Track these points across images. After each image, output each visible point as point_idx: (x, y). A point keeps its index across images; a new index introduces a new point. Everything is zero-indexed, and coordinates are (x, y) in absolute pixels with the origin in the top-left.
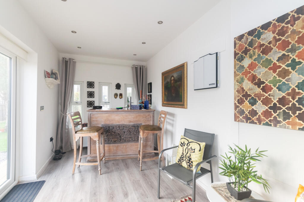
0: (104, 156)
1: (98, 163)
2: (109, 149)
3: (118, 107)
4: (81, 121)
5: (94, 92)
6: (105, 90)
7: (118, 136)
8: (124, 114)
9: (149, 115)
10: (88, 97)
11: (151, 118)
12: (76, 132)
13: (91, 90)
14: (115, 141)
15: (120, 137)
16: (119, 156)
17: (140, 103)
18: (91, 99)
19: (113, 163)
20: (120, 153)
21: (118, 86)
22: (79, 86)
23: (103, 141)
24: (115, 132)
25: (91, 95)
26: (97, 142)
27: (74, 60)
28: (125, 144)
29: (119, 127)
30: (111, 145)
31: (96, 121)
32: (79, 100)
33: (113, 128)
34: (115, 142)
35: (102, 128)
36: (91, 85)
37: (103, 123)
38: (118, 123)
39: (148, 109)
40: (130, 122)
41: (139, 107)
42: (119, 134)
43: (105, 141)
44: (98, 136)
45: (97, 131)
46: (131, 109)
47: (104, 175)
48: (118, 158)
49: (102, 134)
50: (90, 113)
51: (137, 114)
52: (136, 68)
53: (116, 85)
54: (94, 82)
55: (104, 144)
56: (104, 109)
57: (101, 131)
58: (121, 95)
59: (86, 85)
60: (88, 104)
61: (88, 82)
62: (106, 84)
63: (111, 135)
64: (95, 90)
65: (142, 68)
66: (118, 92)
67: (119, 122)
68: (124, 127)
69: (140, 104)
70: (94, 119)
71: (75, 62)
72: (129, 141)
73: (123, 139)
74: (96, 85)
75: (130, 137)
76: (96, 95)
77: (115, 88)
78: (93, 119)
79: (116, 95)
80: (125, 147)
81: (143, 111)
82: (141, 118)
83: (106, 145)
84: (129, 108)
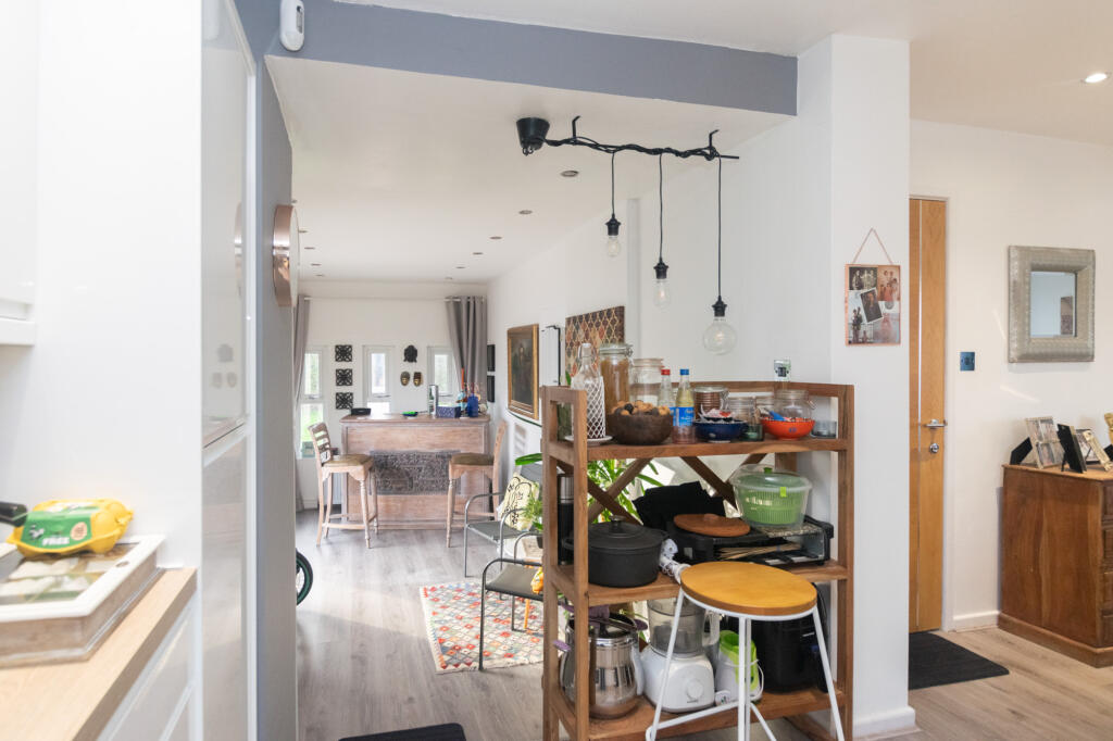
0: (376, 516)
1: (364, 525)
2: (387, 506)
3: (407, 412)
4: (329, 443)
5: (351, 371)
6: (378, 362)
7: (406, 478)
8: (419, 428)
9: (475, 431)
10: (338, 384)
11: (480, 436)
12: (323, 464)
13: (344, 365)
14: (400, 489)
15: (411, 479)
16: (408, 521)
17: (459, 402)
18: (344, 389)
19: (395, 536)
20: (409, 516)
21: (411, 354)
22: (317, 355)
23: (372, 487)
24: (398, 469)
25: (344, 377)
26: (362, 484)
27: (306, 296)
28: (421, 496)
29: (408, 457)
30: (392, 497)
31: (359, 442)
32: (317, 392)
33: (396, 459)
34: (399, 491)
35: (370, 457)
36: (343, 353)
37: (372, 448)
38: (405, 449)
39: (476, 417)
40: (433, 446)
41: (453, 413)
42: (407, 474)
43: (377, 488)
44: (363, 472)
45: (362, 463)
46: (437, 415)
47: (375, 550)
48: (405, 526)
49: (370, 469)
50: (347, 425)
51: (450, 429)
52: (457, 305)
53: (406, 350)
54: (350, 347)
55: (377, 493)
56: (375, 416)
57: (369, 464)
58: (418, 376)
59: (332, 353)
60: (337, 401)
61: (337, 347)
62: (378, 350)
63: (392, 474)
64: (354, 365)
65: (472, 302)
66: (411, 368)
67: (408, 447)
68: (418, 457)
69: (457, 405)
70: (355, 439)
71: (308, 301)
72: (430, 490)
73: (417, 485)
74: (356, 353)
75: (433, 482)
76: (357, 378)
77: (403, 358)
78: (351, 439)
79: (405, 377)
80: (420, 502)
81: (461, 421)
82: (457, 438)
83: (379, 496)
84: (434, 413)
